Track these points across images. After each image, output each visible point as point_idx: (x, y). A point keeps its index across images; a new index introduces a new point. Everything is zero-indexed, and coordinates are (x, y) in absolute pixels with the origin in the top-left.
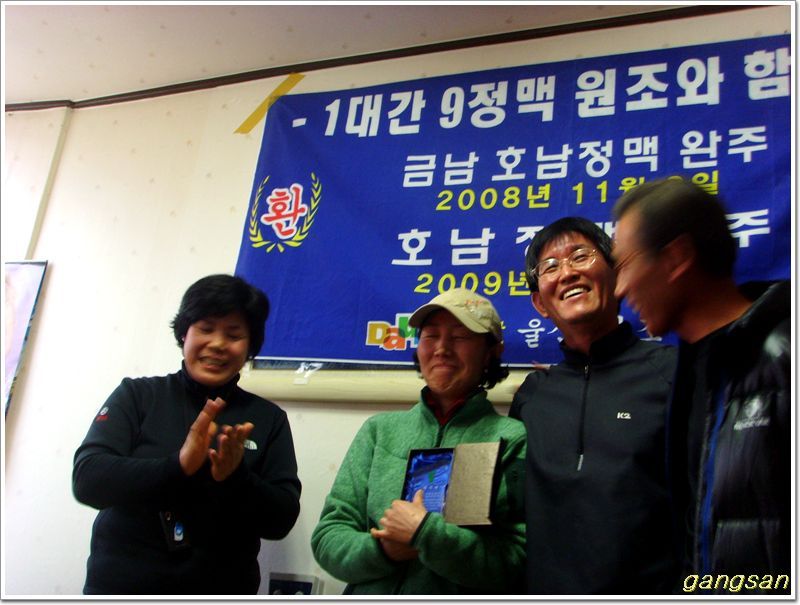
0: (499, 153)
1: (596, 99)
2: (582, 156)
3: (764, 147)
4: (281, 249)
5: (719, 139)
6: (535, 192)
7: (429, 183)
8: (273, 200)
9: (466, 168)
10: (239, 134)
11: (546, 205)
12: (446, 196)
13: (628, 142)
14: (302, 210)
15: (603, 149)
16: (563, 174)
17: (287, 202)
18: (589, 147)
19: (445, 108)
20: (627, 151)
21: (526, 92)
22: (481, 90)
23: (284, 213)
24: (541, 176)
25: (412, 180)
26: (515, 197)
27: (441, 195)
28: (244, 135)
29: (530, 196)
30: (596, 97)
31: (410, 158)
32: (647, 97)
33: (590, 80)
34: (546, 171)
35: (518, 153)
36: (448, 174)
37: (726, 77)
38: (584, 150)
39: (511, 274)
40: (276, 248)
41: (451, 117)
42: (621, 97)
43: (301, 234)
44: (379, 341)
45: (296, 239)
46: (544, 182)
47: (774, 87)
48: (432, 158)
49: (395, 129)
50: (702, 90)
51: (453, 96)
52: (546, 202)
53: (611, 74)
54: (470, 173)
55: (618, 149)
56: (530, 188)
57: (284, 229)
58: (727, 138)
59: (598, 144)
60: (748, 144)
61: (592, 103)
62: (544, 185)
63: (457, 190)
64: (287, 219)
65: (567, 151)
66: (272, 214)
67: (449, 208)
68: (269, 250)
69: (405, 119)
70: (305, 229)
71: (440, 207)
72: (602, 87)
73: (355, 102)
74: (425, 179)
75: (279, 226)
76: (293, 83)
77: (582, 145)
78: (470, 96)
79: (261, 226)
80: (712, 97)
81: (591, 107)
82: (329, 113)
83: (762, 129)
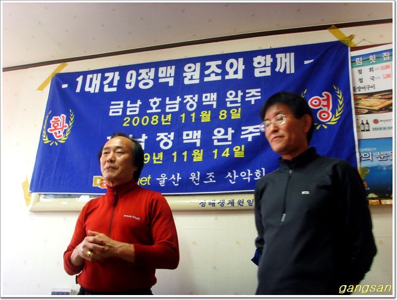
0: (150, 100)
1: (192, 76)
2: (185, 101)
3: (260, 98)
4: (57, 144)
5: (242, 94)
6: (165, 118)
7: (120, 114)
8: (53, 122)
9: (136, 107)
10: (38, 91)
11: (169, 123)
12: (127, 120)
13: (204, 95)
14: (66, 126)
15: (194, 98)
16: (177, 110)
17: (59, 123)
18: (188, 98)
19: (128, 80)
20: (204, 99)
21: (162, 73)
22: (143, 72)
23: (58, 128)
24: (167, 110)
25: (113, 112)
26: (156, 120)
27: (125, 119)
28: (40, 91)
29: (163, 119)
30: (192, 75)
31: (112, 103)
32: (213, 75)
33: (190, 68)
34: (170, 108)
35: (158, 100)
36: (128, 110)
37: (245, 67)
38: (186, 99)
39: (154, 154)
40: (54, 144)
41: (130, 84)
42: (202, 75)
43: (65, 137)
44: (98, 185)
45: (63, 139)
46: (168, 113)
47: (265, 72)
48: (122, 103)
49: (107, 89)
50: (236, 72)
51: (132, 74)
52: (169, 122)
53: (198, 65)
54: (137, 109)
55: (200, 98)
56: (163, 116)
57: (58, 135)
58: (245, 93)
59: (192, 96)
60: (253, 96)
61: (190, 78)
62: (168, 115)
63: (132, 117)
64: (59, 130)
65: (179, 99)
66: (52, 128)
67: (128, 125)
68: (51, 144)
69: (111, 85)
70: (67, 135)
71: (125, 125)
72: (194, 71)
73: (89, 77)
74: (118, 112)
75: (56, 133)
76: (62, 68)
77: (185, 97)
78: (139, 75)
79: (47, 133)
80: (240, 76)
81: (189, 80)
82: (78, 81)
83: (259, 90)
